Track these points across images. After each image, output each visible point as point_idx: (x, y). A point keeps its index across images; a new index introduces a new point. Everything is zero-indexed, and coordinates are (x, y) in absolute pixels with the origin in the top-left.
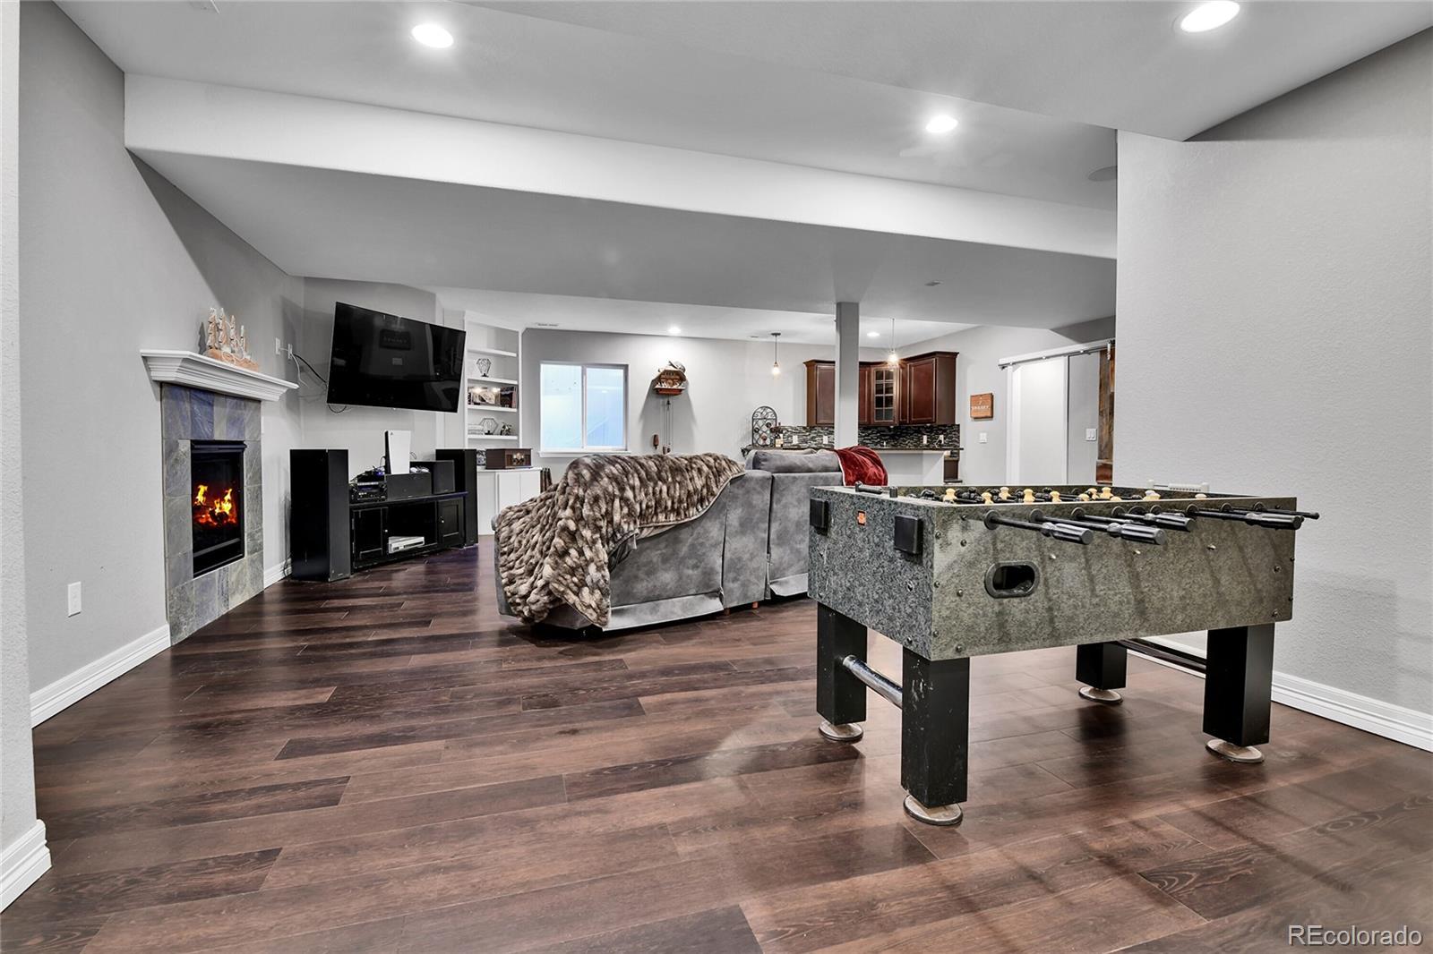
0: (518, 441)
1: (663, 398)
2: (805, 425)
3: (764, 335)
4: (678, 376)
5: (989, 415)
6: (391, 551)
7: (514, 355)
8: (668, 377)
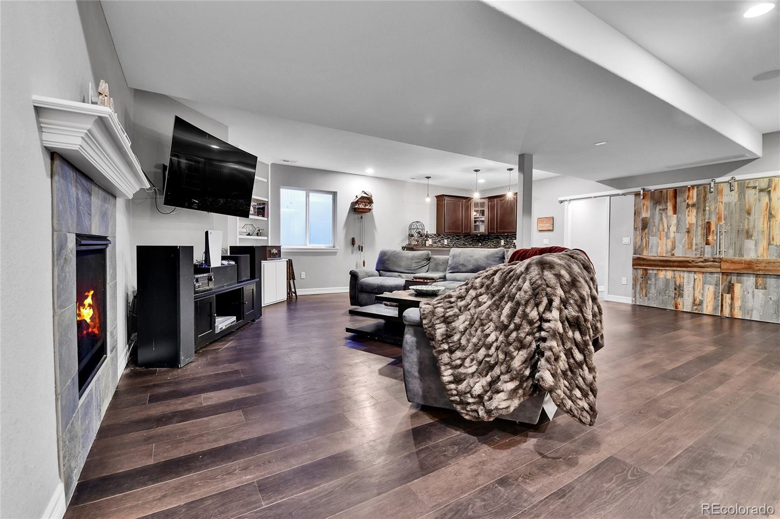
0: (268, 240)
1: (358, 214)
2: (436, 233)
3: (419, 178)
4: (368, 200)
5: (551, 229)
6: (218, 331)
7: (266, 180)
8: (362, 201)
